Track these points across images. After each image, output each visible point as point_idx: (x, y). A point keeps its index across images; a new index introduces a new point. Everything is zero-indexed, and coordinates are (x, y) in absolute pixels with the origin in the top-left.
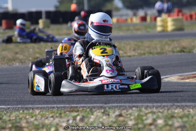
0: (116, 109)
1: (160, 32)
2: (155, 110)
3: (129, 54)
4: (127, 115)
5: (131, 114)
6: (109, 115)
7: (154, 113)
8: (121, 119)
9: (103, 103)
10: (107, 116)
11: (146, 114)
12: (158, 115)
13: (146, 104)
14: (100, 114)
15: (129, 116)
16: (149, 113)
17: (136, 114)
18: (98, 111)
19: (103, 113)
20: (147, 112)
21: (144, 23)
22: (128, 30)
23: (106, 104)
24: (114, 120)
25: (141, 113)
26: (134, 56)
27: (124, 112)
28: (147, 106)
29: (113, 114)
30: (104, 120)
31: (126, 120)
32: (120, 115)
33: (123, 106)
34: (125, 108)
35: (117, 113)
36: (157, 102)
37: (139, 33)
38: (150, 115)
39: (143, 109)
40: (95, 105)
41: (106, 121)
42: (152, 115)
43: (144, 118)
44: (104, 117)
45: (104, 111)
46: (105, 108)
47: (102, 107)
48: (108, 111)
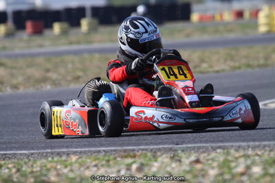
0: (193, 152)
1: (263, 34)
2: (250, 152)
3: (216, 69)
4: (208, 160)
5: (213, 160)
6: (180, 161)
7: (247, 156)
8: (199, 166)
9: (173, 143)
10: (178, 163)
11: (237, 158)
12: (254, 160)
13: (238, 144)
14: (167, 160)
15: (210, 162)
16: (240, 157)
17: (222, 159)
18: (164, 156)
19: (172, 158)
20: (237, 155)
21: (241, 21)
22: (217, 31)
23: (178, 144)
24: (188, 168)
25: (230, 158)
26: (223, 71)
27: (202, 157)
28: (239, 147)
29: (187, 160)
30: (173, 168)
31: (206, 168)
32: (197, 161)
33: (203, 147)
34: (206, 150)
35: (193, 158)
36: (254, 140)
37: (232, 36)
38: (242, 160)
39: (232, 151)
40: (161, 146)
41: (176, 170)
42: (246, 160)
43: (233, 164)
44: (174, 165)
45: (174, 156)
46: (176, 150)
47: (171, 149)
48: (180, 155)
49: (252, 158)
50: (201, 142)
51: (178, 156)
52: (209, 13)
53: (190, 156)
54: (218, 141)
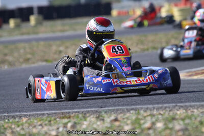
0: (113, 113)
2: (155, 112)
4: (124, 119)
5: (127, 118)
6: (103, 120)
7: (152, 115)
8: (117, 124)
9: (98, 107)
10: (102, 122)
11: (145, 117)
12: (158, 118)
13: (146, 106)
14: (93, 120)
15: (125, 120)
16: (148, 116)
17: (134, 118)
18: (92, 116)
19: (97, 118)
20: (145, 114)
23: (102, 108)
24: (109, 126)
25: (140, 117)
26: (136, 52)
27: (120, 116)
28: (147, 108)
29: (108, 119)
30: (98, 125)
31: (122, 124)
32: (116, 120)
33: (121, 109)
34: (123, 112)
35: (113, 117)
36: (158, 103)
38: (149, 118)
39: (142, 112)
40: (89, 109)
41: (100, 127)
42: (152, 118)
43: (142, 122)
44: (99, 123)
45: (99, 116)
46: (100, 112)
47: (97, 111)
48: (103, 115)
49: (156, 116)
50: (119, 105)
51: (101, 116)
52: (125, 10)
53: (110, 116)
54: (132, 105)
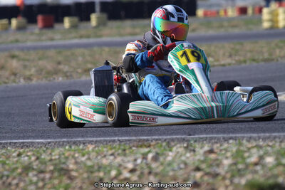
0: (205, 142)
1: (267, 29)
2: (261, 143)
3: (222, 62)
4: (221, 150)
5: (226, 150)
6: (194, 151)
7: (259, 147)
8: (212, 156)
9: (185, 133)
10: (192, 153)
11: (249, 149)
12: (267, 150)
13: (249, 135)
14: (181, 150)
15: (223, 152)
16: (253, 147)
17: (234, 150)
18: (178, 145)
19: (186, 148)
20: (249, 145)
21: (244, 17)
22: (221, 26)
23: (190, 135)
24: (202, 158)
25: (242, 148)
26: (230, 64)
27: (216, 146)
28: (250, 138)
29: (201, 150)
30: (188, 158)
31: (220, 158)
32: (211, 151)
33: (216, 137)
34: (218, 141)
35: (206, 148)
36: (264, 132)
37: (236, 31)
38: (254, 151)
39: (244, 142)
40: (174, 137)
41: (191, 159)
42: (258, 151)
43: (246, 155)
44: (188, 155)
45: (188, 146)
46: (188, 141)
47: (184, 139)
48: (193, 145)
49: (264, 149)
50: (212, 133)
51: (191, 146)
53: (203, 146)
54: (229, 132)
